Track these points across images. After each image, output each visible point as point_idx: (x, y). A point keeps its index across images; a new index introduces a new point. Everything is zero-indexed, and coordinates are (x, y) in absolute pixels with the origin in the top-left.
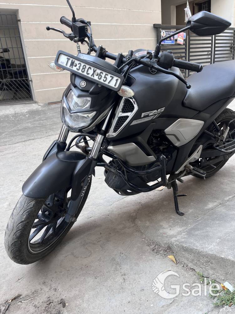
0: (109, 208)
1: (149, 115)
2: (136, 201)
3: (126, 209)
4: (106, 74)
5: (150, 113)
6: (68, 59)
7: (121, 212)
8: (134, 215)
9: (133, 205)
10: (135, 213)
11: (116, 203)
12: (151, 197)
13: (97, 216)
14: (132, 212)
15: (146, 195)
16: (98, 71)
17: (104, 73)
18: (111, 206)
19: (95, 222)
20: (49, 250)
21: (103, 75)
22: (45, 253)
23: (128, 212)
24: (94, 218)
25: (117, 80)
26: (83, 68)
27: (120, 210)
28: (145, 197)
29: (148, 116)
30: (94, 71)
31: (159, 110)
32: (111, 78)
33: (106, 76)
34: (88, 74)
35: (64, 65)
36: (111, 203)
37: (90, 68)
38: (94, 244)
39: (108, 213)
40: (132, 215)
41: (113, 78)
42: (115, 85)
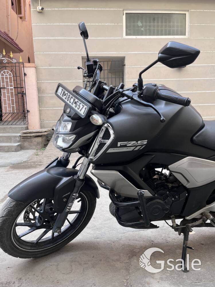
0: (120, 235)
1: (127, 145)
2: (150, 237)
3: (134, 242)
4: (80, 103)
5: (127, 143)
6: (62, 90)
7: (127, 244)
8: (137, 251)
9: (144, 241)
10: (139, 250)
11: (130, 233)
12: (168, 239)
13: (104, 238)
14: (137, 247)
15: (165, 236)
16: (76, 100)
17: (79, 102)
18: (123, 234)
19: (98, 244)
20: (41, 253)
21: (78, 104)
22: (37, 255)
23: (134, 246)
24: (100, 240)
25: (86, 108)
26: (68, 97)
27: (128, 241)
28: (163, 237)
29: (125, 146)
30: (74, 100)
31: (139, 142)
32: (82, 106)
33: (80, 105)
34: (70, 102)
35: (59, 95)
36: (125, 231)
37: (72, 97)
38: (80, 264)
39: (115, 239)
40: (134, 250)
41: (83, 106)
42: (84, 113)
